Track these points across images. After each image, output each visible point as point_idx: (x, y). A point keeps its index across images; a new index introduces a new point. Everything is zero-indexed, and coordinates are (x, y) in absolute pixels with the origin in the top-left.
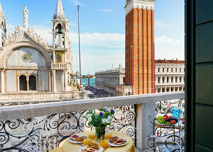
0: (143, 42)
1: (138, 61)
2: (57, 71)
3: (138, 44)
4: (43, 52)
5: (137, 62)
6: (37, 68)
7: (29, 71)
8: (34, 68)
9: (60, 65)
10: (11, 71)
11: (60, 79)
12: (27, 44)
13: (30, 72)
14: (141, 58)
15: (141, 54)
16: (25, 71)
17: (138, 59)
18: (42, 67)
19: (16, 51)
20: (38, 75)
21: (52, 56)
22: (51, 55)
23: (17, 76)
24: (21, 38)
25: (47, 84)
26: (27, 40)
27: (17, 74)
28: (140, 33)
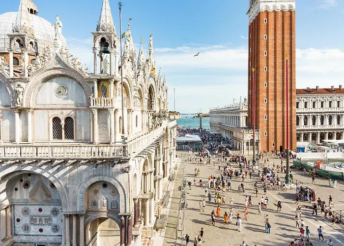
0: (275, 63)
1: (267, 92)
2: (99, 110)
3: (267, 65)
4: (81, 82)
5: (265, 94)
6: (74, 107)
7: (64, 111)
8: (71, 107)
9: (103, 101)
10: (41, 111)
11: (106, 123)
12: (60, 72)
13: (66, 113)
14: (271, 88)
15: (271, 81)
16: (60, 111)
17: (268, 88)
18: (82, 105)
19: (47, 83)
20: (75, 117)
21: (93, 88)
22: (91, 86)
23: (49, 118)
24: (52, 63)
25: (88, 129)
26: (59, 66)
27: (48, 115)
28: (271, 49)
